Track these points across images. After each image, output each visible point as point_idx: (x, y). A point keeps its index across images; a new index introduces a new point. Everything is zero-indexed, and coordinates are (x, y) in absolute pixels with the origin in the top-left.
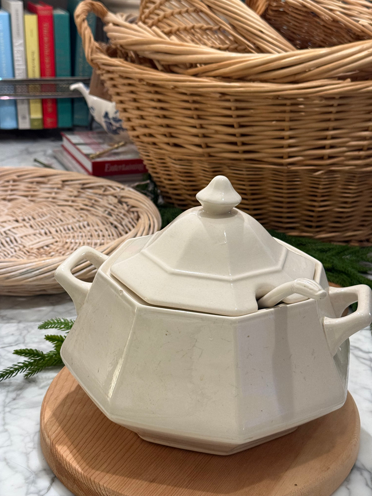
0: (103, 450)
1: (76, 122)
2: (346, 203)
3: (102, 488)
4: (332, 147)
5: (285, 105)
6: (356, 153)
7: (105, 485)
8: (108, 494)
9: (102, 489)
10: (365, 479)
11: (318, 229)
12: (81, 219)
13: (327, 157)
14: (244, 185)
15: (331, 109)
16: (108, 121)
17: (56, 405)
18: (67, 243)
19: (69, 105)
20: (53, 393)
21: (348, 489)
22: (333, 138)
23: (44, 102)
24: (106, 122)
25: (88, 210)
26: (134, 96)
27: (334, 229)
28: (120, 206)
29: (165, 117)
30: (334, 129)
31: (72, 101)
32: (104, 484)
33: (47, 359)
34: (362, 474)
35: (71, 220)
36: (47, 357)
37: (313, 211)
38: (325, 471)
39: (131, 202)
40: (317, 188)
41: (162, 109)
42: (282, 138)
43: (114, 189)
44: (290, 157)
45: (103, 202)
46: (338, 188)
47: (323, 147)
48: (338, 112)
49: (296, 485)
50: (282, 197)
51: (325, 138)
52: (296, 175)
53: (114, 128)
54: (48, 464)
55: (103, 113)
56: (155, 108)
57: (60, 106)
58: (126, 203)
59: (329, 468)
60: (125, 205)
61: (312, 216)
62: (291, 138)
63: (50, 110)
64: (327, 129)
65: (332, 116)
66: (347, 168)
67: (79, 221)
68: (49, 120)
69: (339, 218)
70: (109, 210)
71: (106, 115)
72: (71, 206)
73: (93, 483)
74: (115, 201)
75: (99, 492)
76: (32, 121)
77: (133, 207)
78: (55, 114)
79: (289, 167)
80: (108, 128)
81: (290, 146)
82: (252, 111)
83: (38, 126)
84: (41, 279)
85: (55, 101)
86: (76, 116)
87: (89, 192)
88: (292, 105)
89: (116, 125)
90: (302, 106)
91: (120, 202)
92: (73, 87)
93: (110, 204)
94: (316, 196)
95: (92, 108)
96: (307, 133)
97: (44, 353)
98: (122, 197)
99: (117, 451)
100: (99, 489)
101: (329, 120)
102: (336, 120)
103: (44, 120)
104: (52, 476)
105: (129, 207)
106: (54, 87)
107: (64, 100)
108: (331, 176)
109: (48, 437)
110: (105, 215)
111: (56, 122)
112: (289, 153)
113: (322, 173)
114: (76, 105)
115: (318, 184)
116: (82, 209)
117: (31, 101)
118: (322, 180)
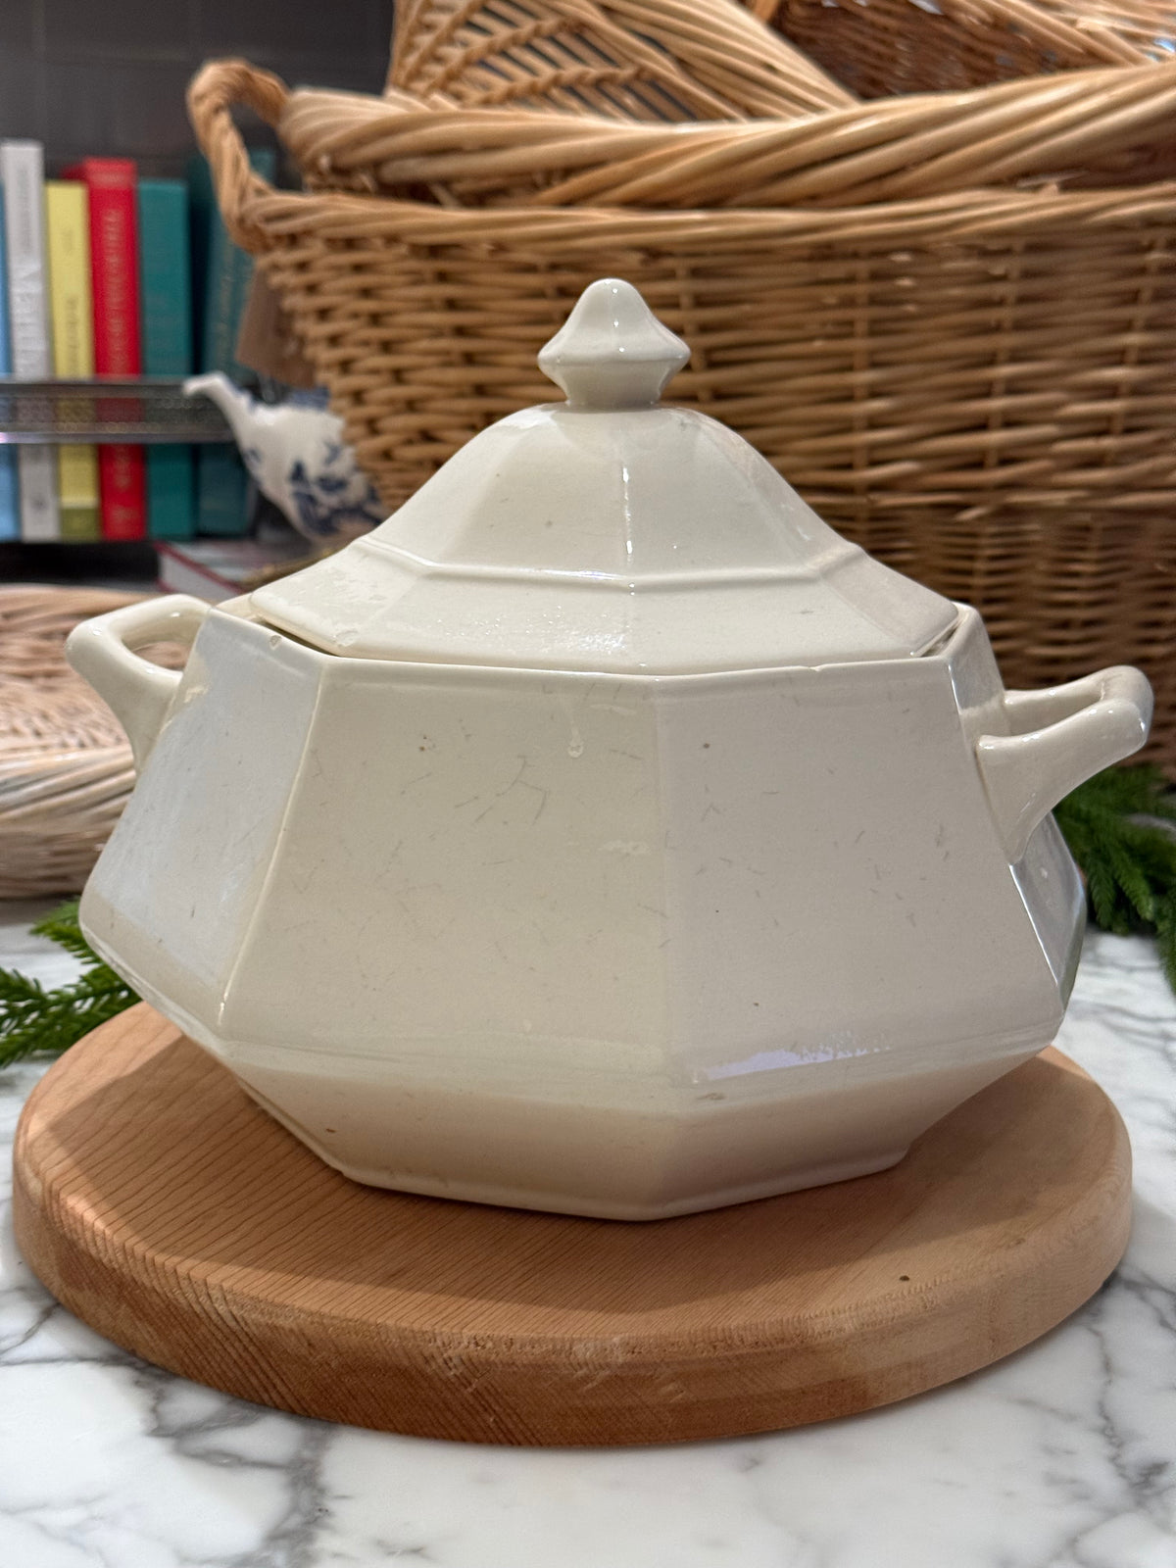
0: (228, 1204)
1: (208, 524)
2: (1065, 625)
3: (216, 1294)
4: (1010, 422)
5: (851, 279)
6: (1089, 444)
7: (226, 1285)
8: (235, 1312)
9: (214, 1298)
10: (1157, 1310)
13: (992, 459)
15: (999, 290)
16: (303, 490)
17: (72, 1103)
19: (182, 468)
20: (64, 1074)
21: (1097, 1334)
22: (1013, 388)
23: (104, 455)
24: (297, 495)
26: (369, 305)
29: (469, 359)
30: (1015, 357)
31: (195, 453)
32: (223, 1281)
33: (54, 1009)
34: (1143, 1298)
36: (56, 1003)
38: (1009, 1247)
40: (969, 573)
41: (460, 331)
42: (848, 396)
44: (875, 463)
46: (1036, 575)
47: (982, 425)
48: (1023, 300)
49: (905, 1278)
51: (986, 391)
52: (894, 530)
53: (323, 512)
54: (35, 1272)
55: (288, 467)
56: (438, 333)
57: (156, 471)
59: (1024, 1240)
62: (875, 393)
63: (122, 481)
64: (991, 360)
65: (1005, 314)
66: (1059, 498)
68: (120, 515)
71: (298, 473)
73: (184, 1283)
75: (206, 1308)
76: (65, 515)
78: (139, 496)
79: (874, 496)
80: (305, 515)
81: (874, 423)
82: (747, 308)
83: (85, 532)
85: (140, 453)
86: (208, 503)
88: (875, 276)
89: (328, 501)
90: (906, 282)
92: (194, 386)
95: (254, 453)
96: (926, 375)
97: (46, 988)
100: (203, 1299)
101: (997, 329)
102: (1019, 326)
103: (103, 512)
104: (47, 1302)
106: (134, 409)
107: (167, 450)
108: (1012, 528)
109: (37, 1174)
111: (142, 522)
112: (874, 446)
113: (980, 518)
114: (208, 468)
115: (971, 558)
117: (64, 451)
118: (984, 541)
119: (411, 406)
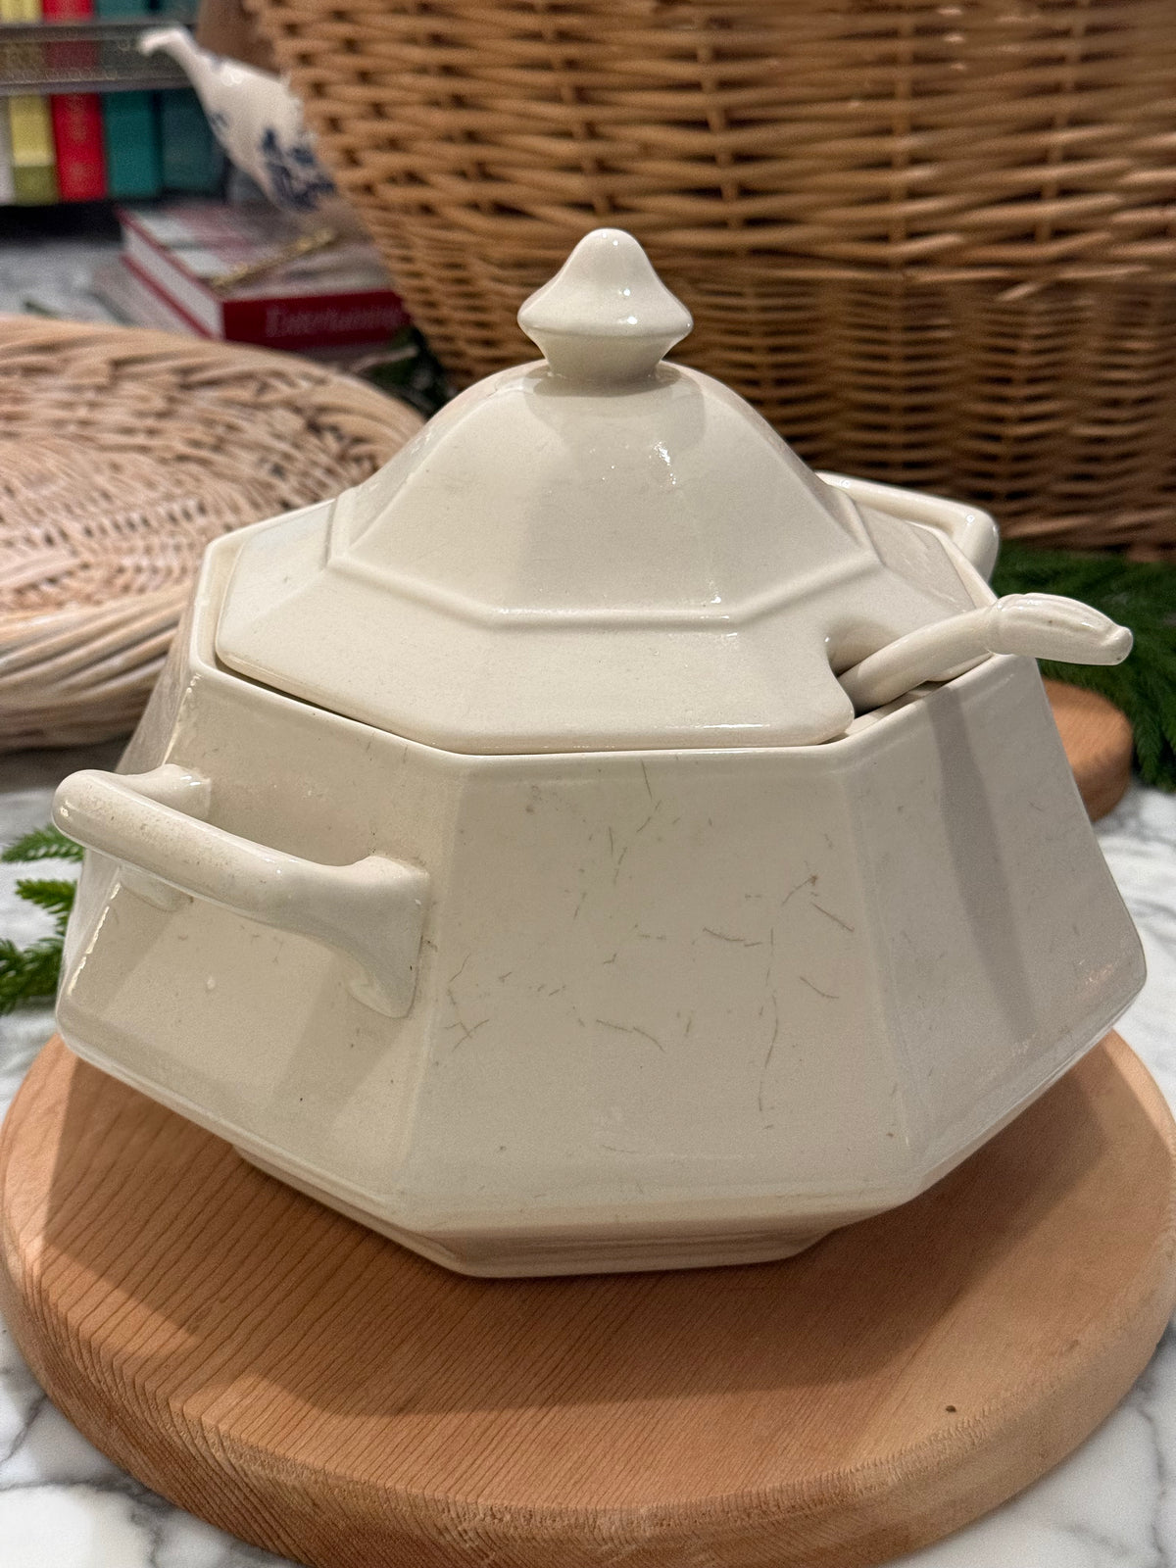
1: (174, 178)
2: (1115, 403)
3: (212, 1438)
4: (1066, 191)
5: (892, 34)
6: (1153, 215)
7: (223, 1428)
8: (233, 1461)
9: (210, 1442)
11: (1014, 506)
12: (178, 491)
13: (1045, 231)
14: (749, 349)
15: (1062, 47)
16: (276, 162)
18: (121, 570)
19: (142, 117)
20: (42, 1088)
21: (1149, 1419)
22: (1071, 155)
23: (56, 106)
24: (270, 166)
25: (203, 462)
26: (344, 30)
27: (1073, 503)
28: (312, 441)
29: (459, 102)
30: (1076, 122)
31: (156, 100)
32: (218, 1422)
35: (142, 495)
36: (32, 961)
37: (996, 438)
38: (1061, 1354)
39: (351, 424)
40: (1012, 351)
42: (885, 163)
43: (291, 384)
44: (913, 235)
45: (255, 430)
46: (1086, 352)
47: (1034, 195)
48: (1087, 58)
49: (952, 1409)
50: (885, 389)
51: (1042, 159)
52: (933, 306)
53: (298, 186)
54: (21, 1352)
55: (257, 134)
56: (422, 70)
57: (114, 121)
58: (335, 429)
59: (1076, 1342)
60: (330, 440)
61: (993, 458)
62: (915, 160)
63: (78, 133)
64: (1048, 125)
65: (1067, 74)
66: (1119, 272)
67: (169, 497)
68: (77, 172)
69: (1093, 458)
70: (275, 458)
71: (270, 141)
72: (143, 450)
73: (178, 1421)
74: (296, 423)
75: (202, 1451)
76: (18, 174)
77: (358, 440)
78: (96, 150)
79: (911, 272)
80: (280, 188)
81: (914, 193)
82: (773, 63)
83: (40, 191)
84: (17, 687)
85: (95, 103)
86: (174, 155)
87: (205, 399)
88: (921, 31)
89: (303, 175)
90: (955, 38)
91: (314, 428)
92: (152, 41)
93: (279, 437)
94: (1006, 381)
95: (220, 117)
96: (976, 139)
97: (20, 948)
98: (323, 409)
99: (275, 1296)
100: (199, 1441)
101: (1055, 89)
102: (1081, 87)
103: (59, 169)
104: (34, 1393)
105: (346, 441)
106: (89, 51)
107: (124, 99)
108: (1060, 305)
110: (264, 474)
111: (101, 176)
112: (911, 219)
113: (1030, 296)
114: (171, 115)
115: (1016, 336)
116: (182, 458)
117: (13, 103)
118: (1031, 319)
119: (393, 144)
